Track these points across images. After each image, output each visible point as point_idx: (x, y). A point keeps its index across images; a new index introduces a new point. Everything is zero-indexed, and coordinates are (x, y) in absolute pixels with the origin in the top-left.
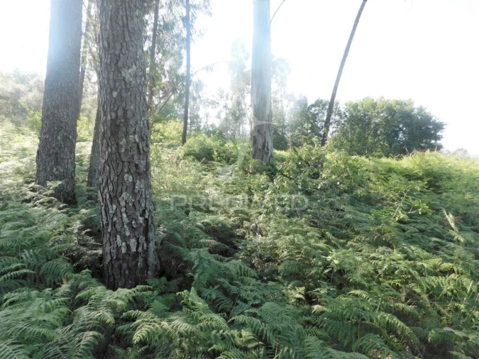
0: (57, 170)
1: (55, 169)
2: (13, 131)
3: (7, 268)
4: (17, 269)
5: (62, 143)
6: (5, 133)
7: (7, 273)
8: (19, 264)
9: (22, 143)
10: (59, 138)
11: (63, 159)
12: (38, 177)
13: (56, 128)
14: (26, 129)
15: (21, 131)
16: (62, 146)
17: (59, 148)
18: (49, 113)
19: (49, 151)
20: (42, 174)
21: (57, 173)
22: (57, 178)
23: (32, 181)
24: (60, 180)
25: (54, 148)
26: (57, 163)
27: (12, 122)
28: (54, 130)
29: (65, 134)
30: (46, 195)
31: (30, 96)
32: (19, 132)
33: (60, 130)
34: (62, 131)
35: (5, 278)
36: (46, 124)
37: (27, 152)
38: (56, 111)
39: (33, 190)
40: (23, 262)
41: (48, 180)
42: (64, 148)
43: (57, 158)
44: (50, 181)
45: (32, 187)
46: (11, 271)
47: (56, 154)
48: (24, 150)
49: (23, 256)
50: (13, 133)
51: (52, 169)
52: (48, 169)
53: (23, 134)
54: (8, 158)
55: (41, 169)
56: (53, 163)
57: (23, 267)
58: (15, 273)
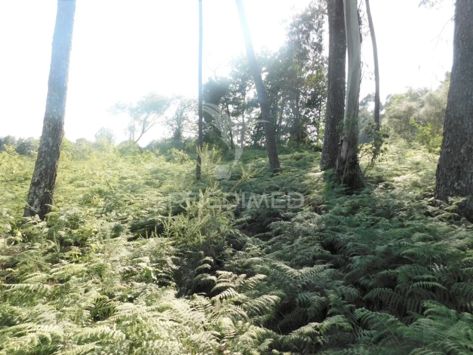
0: (458, 185)
1: (456, 184)
2: (405, 147)
3: (419, 276)
4: (428, 280)
5: (465, 156)
6: (399, 149)
7: (419, 281)
8: (431, 276)
9: (414, 158)
10: (462, 151)
11: (465, 173)
12: (438, 192)
13: (459, 141)
14: (416, 143)
15: (412, 146)
16: (466, 159)
17: (462, 162)
18: (452, 126)
19: (450, 165)
20: (442, 189)
21: (459, 188)
22: (459, 193)
23: (431, 196)
24: (462, 196)
25: (456, 162)
26: (459, 178)
27: (404, 138)
28: (457, 142)
29: (470, 146)
30: (447, 210)
31: (422, 111)
32: (410, 146)
33: (464, 142)
34: (467, 143)
35: (417, 285)
36: (448, 138)
37: (420, 166)
38: (460, 123)
39: (433, 204)
40: (433, 275)
41: (449, 195)
42: (468, 161)
43: (459, 172)
44: (452, 196)
45: (431, 201)
46: (423, 280)
47: (459, 167)
48: (418, 164)
49: (434, 269)
50: (406, 148)
51: (453, 183)
52: (449, 184)
53: (414, 149)
54: (406, 172)
55: (441, 183)
56: (455, 177)
57: (434, 280)
58: (426, 283)
